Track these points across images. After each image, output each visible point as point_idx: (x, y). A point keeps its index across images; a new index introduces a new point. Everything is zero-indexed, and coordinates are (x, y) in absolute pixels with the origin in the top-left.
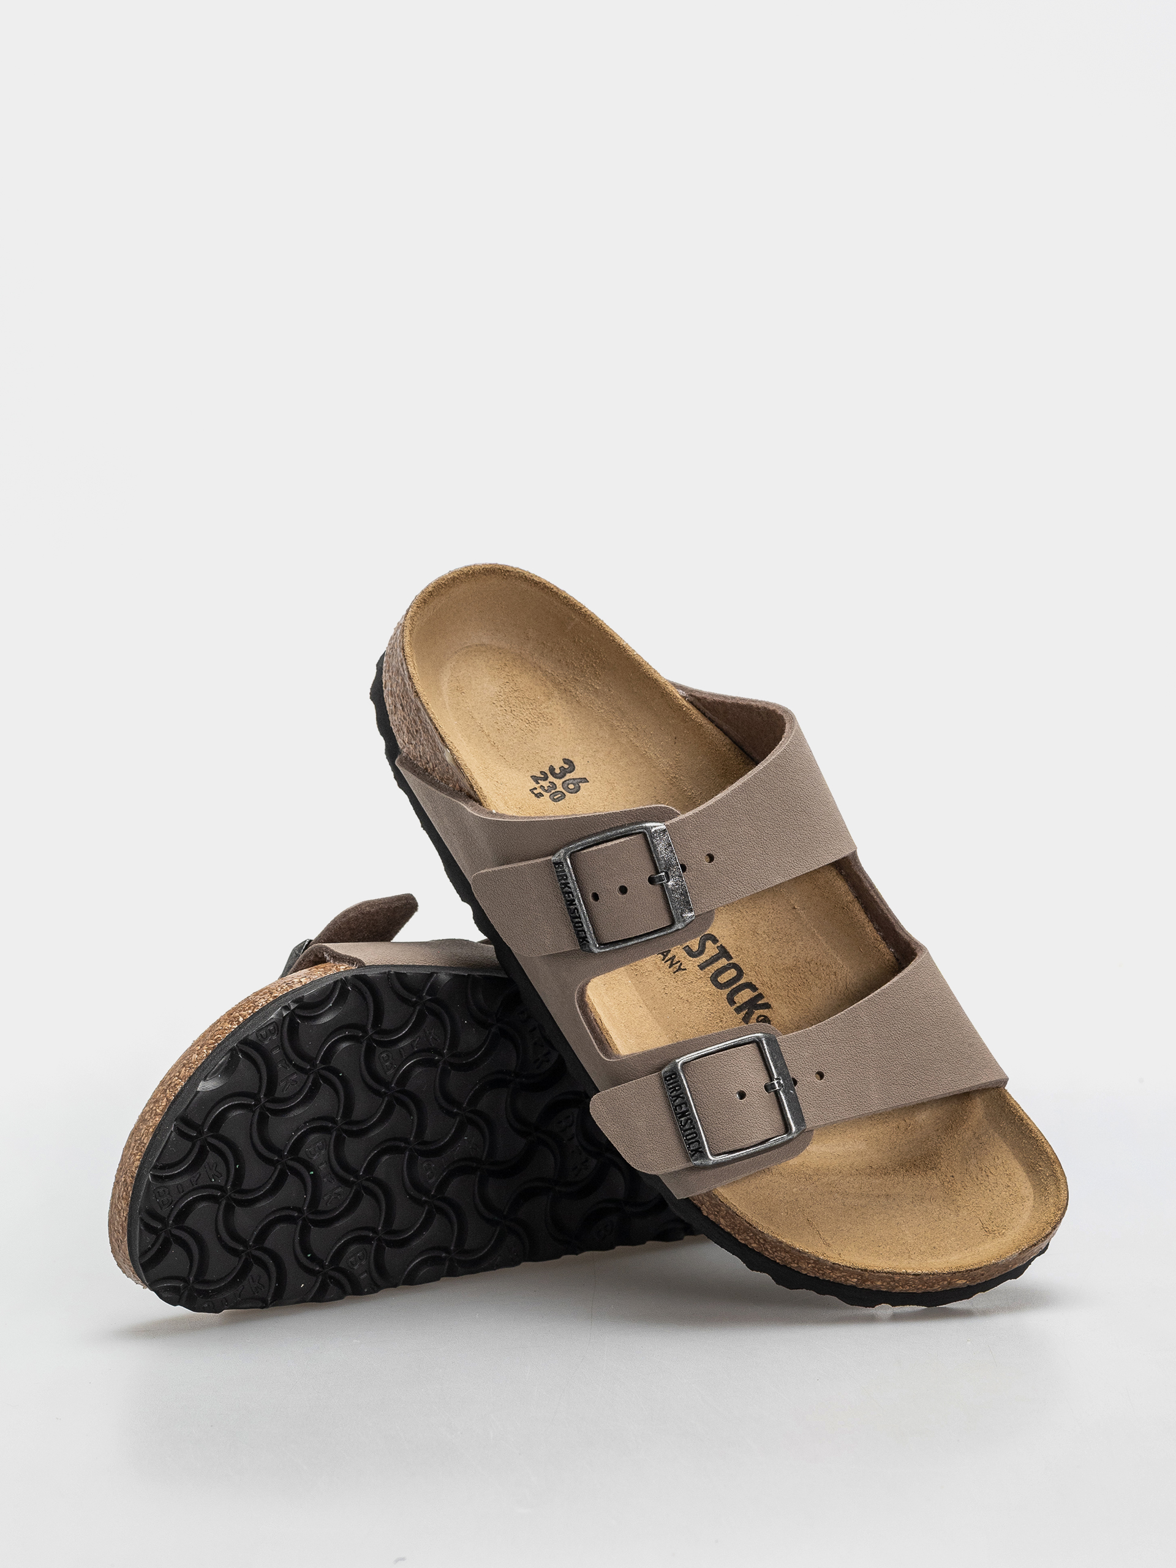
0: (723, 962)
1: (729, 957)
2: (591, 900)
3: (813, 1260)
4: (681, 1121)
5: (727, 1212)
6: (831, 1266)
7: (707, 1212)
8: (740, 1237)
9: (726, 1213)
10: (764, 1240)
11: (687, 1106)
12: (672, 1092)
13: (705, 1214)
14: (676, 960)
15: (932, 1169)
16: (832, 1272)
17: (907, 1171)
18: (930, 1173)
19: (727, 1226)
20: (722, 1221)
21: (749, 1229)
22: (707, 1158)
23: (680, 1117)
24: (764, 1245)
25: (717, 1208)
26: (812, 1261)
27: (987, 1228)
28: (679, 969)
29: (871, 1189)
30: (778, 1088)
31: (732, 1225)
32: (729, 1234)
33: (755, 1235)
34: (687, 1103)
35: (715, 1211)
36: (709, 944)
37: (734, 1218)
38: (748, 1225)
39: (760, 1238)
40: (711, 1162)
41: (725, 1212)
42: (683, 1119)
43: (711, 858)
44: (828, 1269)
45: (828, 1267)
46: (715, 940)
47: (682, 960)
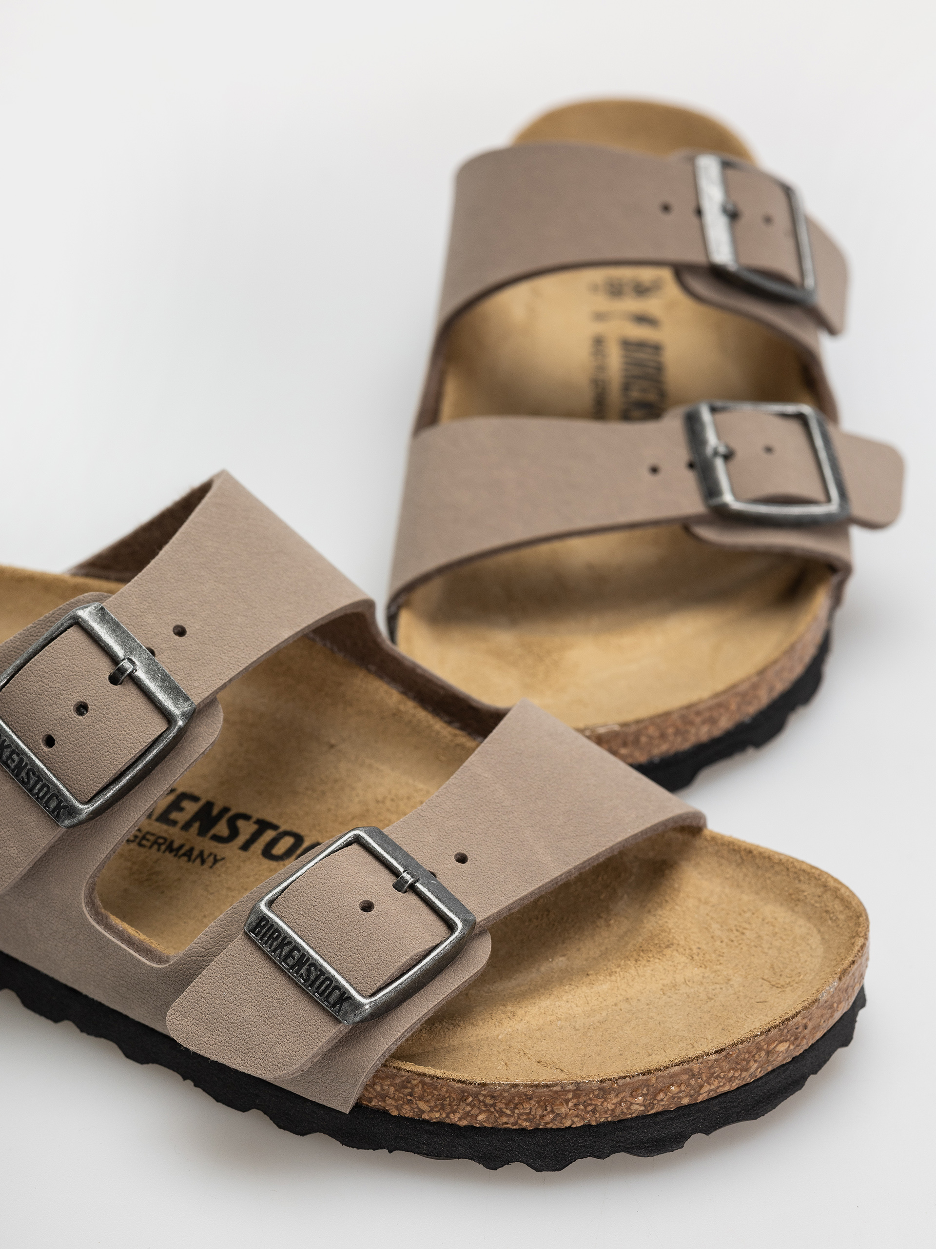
0: (269, 835)
1: (275, 827)
2: (46, 749)
3: (569, 1091)
4: (302, 975)
5: (424, 1083)
6: (600, 1089)
7: (397, 1108)
8: (458, 1115)
9: (423, 1087)
10: (492, 1097)
11: (299, 951)
12: (271, 945)
13: (395, 1113)
14: (206, 853)
15: (668, 947)
16: (605, 1100)
17: (636, 961)
18: (668, 952)
19: (432, 1111)
20: (422, 1105)
21: (463, 1091)
22: (360, 1006)
23: (299, 970)
24: (494, 1105)
25: (407, 1088)
26: (570, 1095)
27: (777, 984)
28: (216, 861)
29: (600, 999)
30: (411, 881)
31: (438, 1103)
32: (440, 1124)
33: (476, 1096)
34: (297, 947)
35: (406, 1095)
36: (241, 823)
37: (436, 1088)
38: (460, 1085)
39: (485, 1096)
40: (367, 1007)
41: (420, 1085)
42: (302, 971)
43: (180, 632)
44: (597, 1097)
45: (596, 1093)
46: (246, 817)
47: (215, 851)
